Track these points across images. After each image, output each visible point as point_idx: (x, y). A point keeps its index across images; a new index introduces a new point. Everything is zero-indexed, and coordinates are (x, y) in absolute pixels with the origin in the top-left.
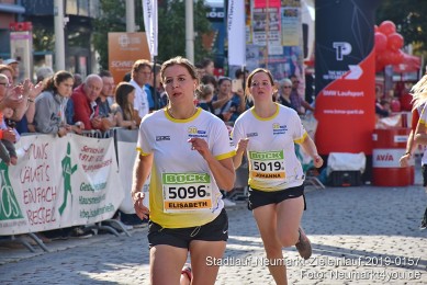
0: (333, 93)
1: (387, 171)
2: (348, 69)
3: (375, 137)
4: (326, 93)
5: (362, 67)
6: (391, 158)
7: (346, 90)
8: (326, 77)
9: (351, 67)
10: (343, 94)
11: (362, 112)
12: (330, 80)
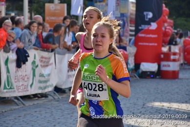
0: (143, 35)
1: (167, 72)
2: (150, 24)
3: (162, 56)
4: (140, 35)
5: (157, 24)
6: (169, 66)
7: (149, 34)
8: (140, 28)
9: (152, 24)
10: (148, 36)
11: (156, 44)
12: (142, 29)
